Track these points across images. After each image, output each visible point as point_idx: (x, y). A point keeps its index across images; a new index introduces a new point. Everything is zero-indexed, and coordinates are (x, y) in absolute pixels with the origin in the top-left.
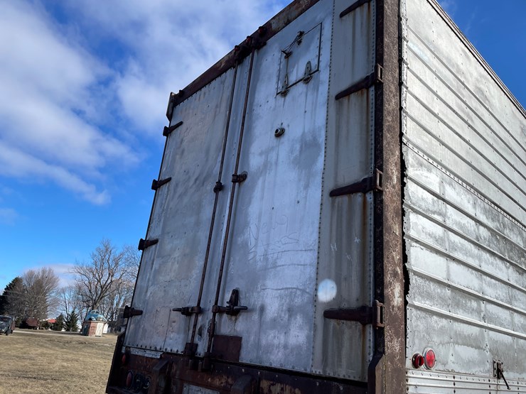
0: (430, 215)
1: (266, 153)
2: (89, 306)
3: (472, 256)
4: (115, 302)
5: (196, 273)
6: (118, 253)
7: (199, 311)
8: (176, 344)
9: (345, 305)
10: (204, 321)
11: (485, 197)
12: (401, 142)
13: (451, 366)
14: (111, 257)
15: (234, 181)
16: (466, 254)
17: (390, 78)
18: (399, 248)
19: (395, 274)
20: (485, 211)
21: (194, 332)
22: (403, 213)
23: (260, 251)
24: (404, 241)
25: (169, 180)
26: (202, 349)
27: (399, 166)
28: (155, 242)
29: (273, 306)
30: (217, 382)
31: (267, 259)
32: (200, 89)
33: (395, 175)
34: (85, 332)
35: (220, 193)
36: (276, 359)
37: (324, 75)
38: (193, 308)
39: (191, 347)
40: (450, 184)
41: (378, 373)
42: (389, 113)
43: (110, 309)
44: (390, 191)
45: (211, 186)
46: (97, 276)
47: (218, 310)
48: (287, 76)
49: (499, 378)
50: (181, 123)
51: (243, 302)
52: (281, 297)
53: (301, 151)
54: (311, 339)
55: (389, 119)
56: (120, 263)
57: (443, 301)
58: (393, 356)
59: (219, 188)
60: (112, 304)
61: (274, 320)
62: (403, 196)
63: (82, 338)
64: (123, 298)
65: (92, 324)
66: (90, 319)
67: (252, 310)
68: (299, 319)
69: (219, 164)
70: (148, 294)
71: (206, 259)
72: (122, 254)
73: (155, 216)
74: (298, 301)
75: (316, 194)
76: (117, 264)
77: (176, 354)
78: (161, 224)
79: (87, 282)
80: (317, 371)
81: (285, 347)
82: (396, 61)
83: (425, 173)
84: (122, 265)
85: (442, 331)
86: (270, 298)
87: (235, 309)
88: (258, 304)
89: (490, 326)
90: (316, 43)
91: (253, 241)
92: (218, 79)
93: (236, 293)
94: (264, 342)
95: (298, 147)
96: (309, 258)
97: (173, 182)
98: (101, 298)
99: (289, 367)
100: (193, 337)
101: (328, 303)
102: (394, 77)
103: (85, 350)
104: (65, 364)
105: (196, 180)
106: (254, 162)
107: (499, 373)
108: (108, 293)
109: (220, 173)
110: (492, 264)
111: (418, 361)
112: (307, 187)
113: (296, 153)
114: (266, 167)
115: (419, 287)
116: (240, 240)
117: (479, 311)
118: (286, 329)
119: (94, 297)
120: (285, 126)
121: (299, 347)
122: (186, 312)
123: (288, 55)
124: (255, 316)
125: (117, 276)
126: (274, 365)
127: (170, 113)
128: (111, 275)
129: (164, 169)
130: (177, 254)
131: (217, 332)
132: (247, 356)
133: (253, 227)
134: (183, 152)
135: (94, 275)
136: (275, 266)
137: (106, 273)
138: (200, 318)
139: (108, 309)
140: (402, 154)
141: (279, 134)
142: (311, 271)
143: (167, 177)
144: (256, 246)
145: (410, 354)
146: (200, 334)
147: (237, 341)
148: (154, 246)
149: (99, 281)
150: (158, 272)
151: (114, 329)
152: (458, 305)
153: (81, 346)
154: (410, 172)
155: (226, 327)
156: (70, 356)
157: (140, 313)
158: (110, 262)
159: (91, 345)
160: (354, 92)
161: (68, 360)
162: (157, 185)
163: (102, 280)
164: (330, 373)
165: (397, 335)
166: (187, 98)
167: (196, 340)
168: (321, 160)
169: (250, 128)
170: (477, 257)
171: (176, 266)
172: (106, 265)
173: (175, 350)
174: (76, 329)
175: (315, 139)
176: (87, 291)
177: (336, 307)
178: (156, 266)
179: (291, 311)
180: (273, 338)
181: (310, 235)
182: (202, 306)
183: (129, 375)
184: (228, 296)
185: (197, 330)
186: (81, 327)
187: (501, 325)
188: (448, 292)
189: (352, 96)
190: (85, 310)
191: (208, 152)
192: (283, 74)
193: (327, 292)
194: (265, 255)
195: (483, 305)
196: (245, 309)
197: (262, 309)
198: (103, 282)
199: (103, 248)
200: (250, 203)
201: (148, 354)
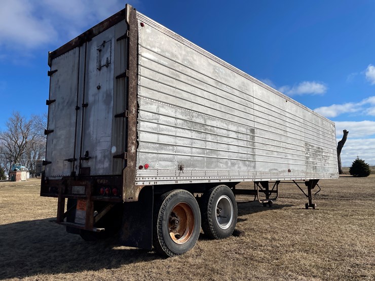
0: (151, 121)
1: (94, 95)
2: (12, 161)
3: (172, 131)
4: (32, 156)
5: (72, 145)
6: (27, 122)
7: (75, 160)
8: (67, 173)
9: (118, 154)
10: (77, 163)
11: (182, 108)
12: (137, 97)
13: (156, 168)
14: (23, 124)
15: (83, 107)
16: (168, 131)
17: (133, 74)
18: (135, 134)
19: (133, 143)
20: (182, 113)
21: (74, 167)
22: (137, 123)
23: (95, 136)
24: (137, 132)
25: (54, 101)
26: (77, 173)
27: (136, 107)
28: (52, 131)
29: (99, 156)
30: (84, 183)
31: (97, 140)
32: (64, 53)
33: (134, 110)
34: (13, 179)
35: (78, 111)
36: (101, 173)
37: (112, 66)
38: (72, 159)
39: (73, 173)
40: (162, 107)
41: (124, 172)
42: (131, 88)
43: (28, 162)
44: (131, 117)
45: (74, 107)
46: (14, 139)
47: (81, 159)
48: (100, 61)
49: (181, 170)
50: (56, 71)
51: (90, 155)
52: (101, 153)
53: (106, 97)
54: (110, 165)
55: (132, 90)
56: (31, 128)
57: (154, 148)
58: (130, 167)
59: (77, 108)
60: (30, 158)
61: (100, 160)
62: (137, 117)
63: (12, 183)
64: (38, 153)
65: (17, 173)
66: (15, 170)
67: (93, 158)
68: (107, 160)
69: (76, 97)
70: (53, 154)
71: (75, 139)
72: (31, 121)
73: (50, 119)
74: (107, 153)
75: (111, 116)
76: (28, 129)
77: (68, 177)
78: (54, 123)
79: (6, 144)
80: (111, 174)
81: (103, 168)
82: (136, 65)
83: (150, 106)
84: (32, 130)
85: (153, 158)
86: (98, 153)
87: (87, 157)
88: (95, 156)
89: (178, 154)
90: (109, 50)
91: (92, 132)
92: (72, 51)
93: (87, 152)
94: (97, 168)
95: (105, 95)
96: (109, 139)
97: (57, 102)
98: (20, 154)
99: (104, 174)
100: (73, 169)
101: (114, 153)
102: (134, 72)
103: (16, 190)
104: (5, 199)
105: (68, 103)
106: (91, 99)
107: (181, 168)
108: (25, 150)
109: (77, 102)
110: (183, 132)
111: (141, 167)
112: (108, 113)
113: (105, 98)
114: (95, 102)
115: (143, 146)
116: (87, 132)
117: (173, 150)
118: (103, 163)
119: (14, 155)
120: (100, 85)
121: (107, 168)
122: (69, 160)
123: (100, 51)
124: (94, 160)
125: (30, 138)
126: (101, 174)
127: (50, 63)
128: (25, 137)
129: (51, 95)
130: (63, 137)
131: (82, 167)
132: (92, 173)
133: (91, 127)
134: (59, 87)
135: (11, 139)
136: (99, 142)
137: (21, 136)
138: (76, 162)
139: (27, 162)
140: (137, 102)
141: (99, 88)
142: (110, 143)
143: (53, 99)
144: (93, 134)
145: (138, 166)
146: (76, 168)
147: (89, 169)
148: (52, 133)
149: (16, 142)
150: (55, 145)
151: (34, 175)
152: (162, 149)
153: (12, 188)
154: (141, 108)
155: (85, 164)
156: (7, 195)
157: (50, 163)
158: (22, 128)
159: (20, 186)
160: (121, 77)
161: (6, 197)
162: (49, 103)
163: (18, 142)
164: (115, 174)
165: (132, 160)
166: (58, 57)
167: (75, 170)
168: (112, 102)
169: (88, 82)
170: (174, 131)
171: (63, 142)
172: (20, 131)
173: (67, 175)
174: (4, 178)
175: (110, 93)
176: (8, 150)
177: (116, 155)
178: (54, 142)
179: (105, 157)
180: (100, 166)
181: (109, 131)
182: (76, 157)
183: (50, 188)
184: (85, 154)
185: (75, 166)
186: (8, 176)
187: (184, 153)
188: (158, 145)
189: (121, 79)
190: (8, 164)
191: (71, 89)
192: (99, 60)
193: (114, 150)
194: (96, 138)
195: (175, 147)
196: (90, 157)
197: (96, 157)
198: (19, 142)
199: (14, 118)
200: (90, 117)
201: (57, 178)
